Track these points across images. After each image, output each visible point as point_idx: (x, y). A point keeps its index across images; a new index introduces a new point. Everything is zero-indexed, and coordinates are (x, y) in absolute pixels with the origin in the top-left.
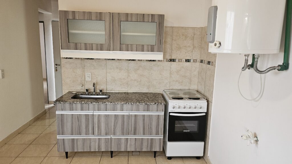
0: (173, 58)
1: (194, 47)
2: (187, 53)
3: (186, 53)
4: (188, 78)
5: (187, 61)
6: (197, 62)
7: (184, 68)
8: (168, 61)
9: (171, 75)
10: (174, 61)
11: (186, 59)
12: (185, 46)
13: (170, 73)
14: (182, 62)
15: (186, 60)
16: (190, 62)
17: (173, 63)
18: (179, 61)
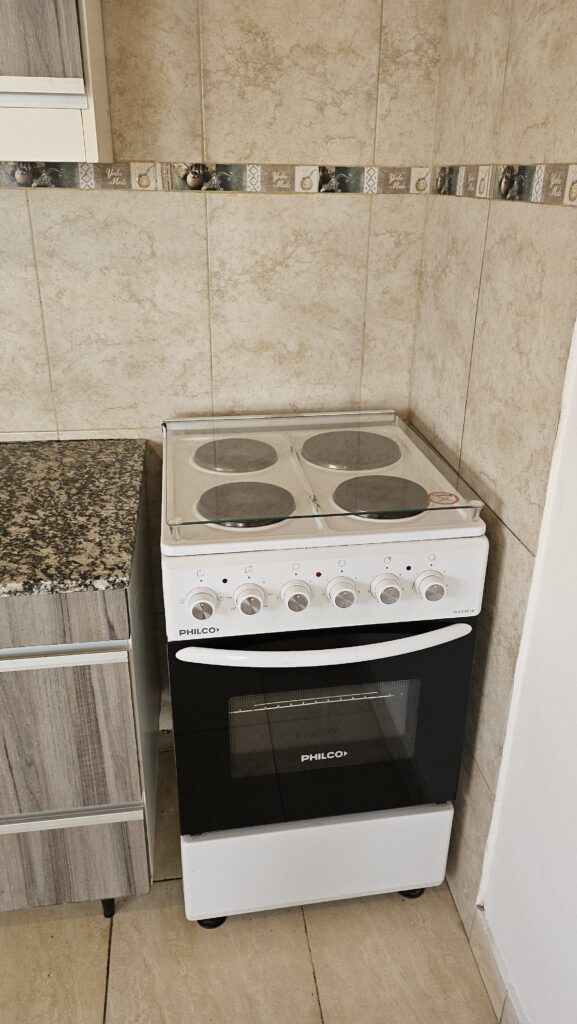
0: (218, 156)
1: (390, 57)
2: (331, 111)
3: (321, 108)
4: (348, 322)
5: (334, 181)
6: (407, 191)
7: (310, 242)
8: (177, 181)
9: (216, 301)
10: (225, 186)
11: (323, 169)
12: (316, 50)
13: (209, 291)
14: (291, 191)
15: (324, 179)
16: (357, 189)
17: (219, 197)
18: (269, 185)
